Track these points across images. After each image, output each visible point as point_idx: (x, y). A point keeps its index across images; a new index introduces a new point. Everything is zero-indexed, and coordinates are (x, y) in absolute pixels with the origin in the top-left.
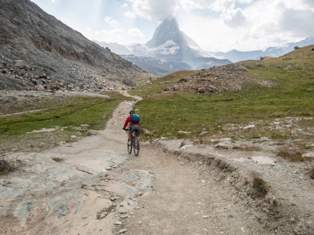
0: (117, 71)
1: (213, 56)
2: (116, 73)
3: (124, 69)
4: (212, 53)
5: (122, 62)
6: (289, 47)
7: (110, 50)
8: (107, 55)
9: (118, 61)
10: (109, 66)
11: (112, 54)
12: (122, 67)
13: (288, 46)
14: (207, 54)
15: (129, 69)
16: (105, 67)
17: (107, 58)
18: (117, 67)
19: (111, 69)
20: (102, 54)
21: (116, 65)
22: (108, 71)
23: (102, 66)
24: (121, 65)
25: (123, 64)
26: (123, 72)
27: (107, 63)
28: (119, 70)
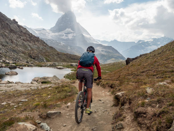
0: (23, 43)
1: (100, 43)
2: (21, 46)
3: (30, 42)
4: (99, 41)
5: (29, 35)
6: (153, 41)
7: (17, 22)
8: (13, 26)
9: (25, 33)
10: (14, 37)
11: (19, 27)
12: (28, 40)
14: (96, 41)
15: (36, 43)
18: (24, 40)
19: (16, 40)
20: (7, 24)
21: (22, 38)
22: (12, 42)
23: (5, 35)
24: (28, 39)
25: (30, 37)
26: (29, 45)
27: (12, 34)
28: (25, 43)
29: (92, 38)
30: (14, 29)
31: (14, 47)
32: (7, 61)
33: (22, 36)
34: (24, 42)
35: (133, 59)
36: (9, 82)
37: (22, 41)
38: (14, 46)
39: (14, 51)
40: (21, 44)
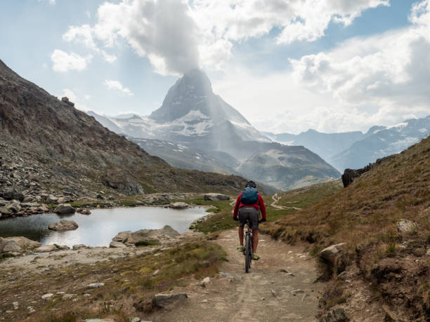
0: (87, 153)
1: (274, 140)
2: (82, 159)
3: (105, 150)
4: (271, 134)
5: (101, 132)
6: (408, 126)
7: (73, 105)
8: (62, 115)
9: (91, 129)
10: (67, 138)
11: (78, 114)
12: (99, 145)
13: (406, 124)
14: (264, 137)
15: (119, 150)
16: (51, 141)
17: (62, 119)
18: (90, 145)
19: (72, 147)
20: (50, 110)
21: (85, 140)
22: (62, 152)
23: (46, 137)
24: (100, 141)
25: (104, 138)
26: (103, 157)
27: (61, 132)
28: (93, 152)
29: (254, 129)
30: (66, 122)
31: (67, 164)
32: (53, 197)
33: (84, 135)
34: (90, 148)
35: (361, 171)
36: (57, 247)
37: (86, 147)
38: (68, 160)
39: (67, 172)
40: (82, 155)
